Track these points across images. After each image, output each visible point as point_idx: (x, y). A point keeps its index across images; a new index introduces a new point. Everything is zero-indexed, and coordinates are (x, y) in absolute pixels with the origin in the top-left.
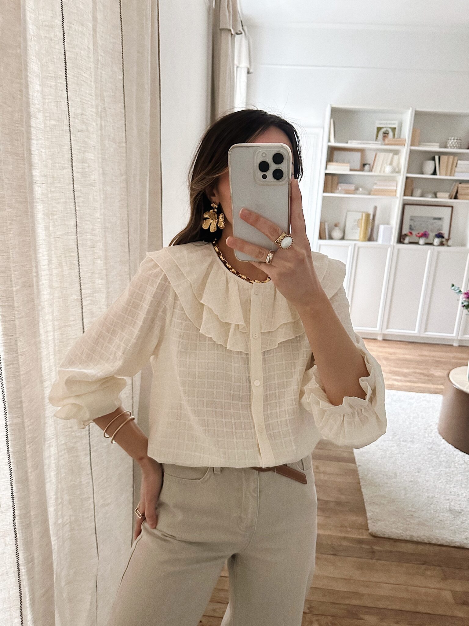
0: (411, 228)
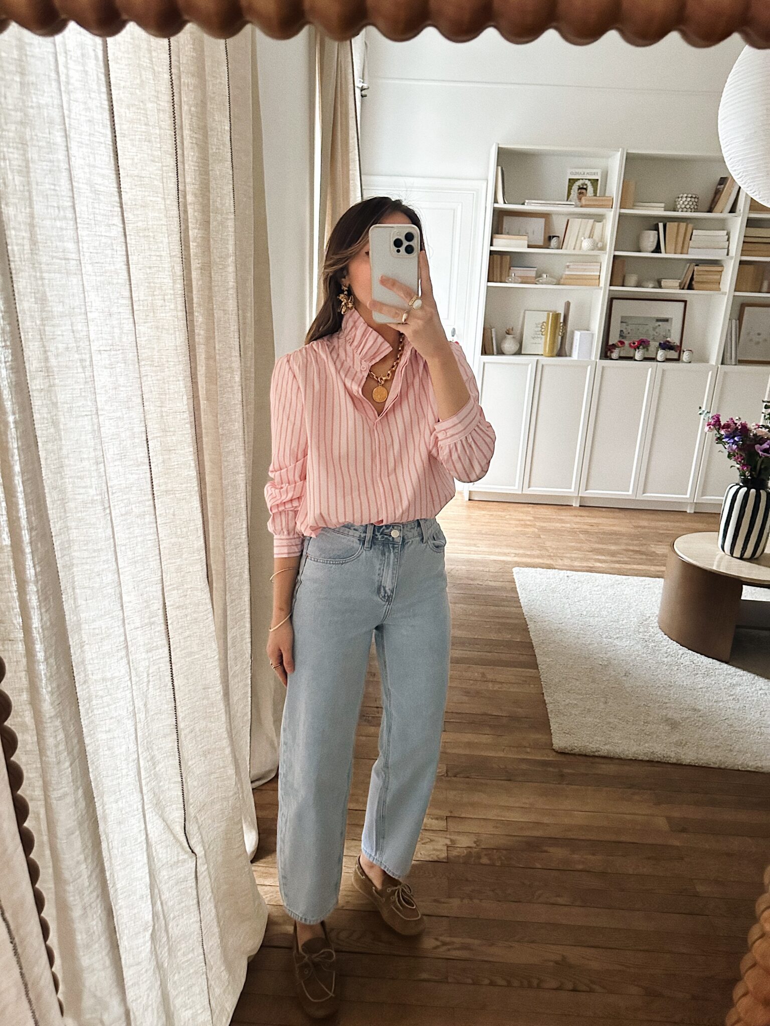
0: (622, 334)
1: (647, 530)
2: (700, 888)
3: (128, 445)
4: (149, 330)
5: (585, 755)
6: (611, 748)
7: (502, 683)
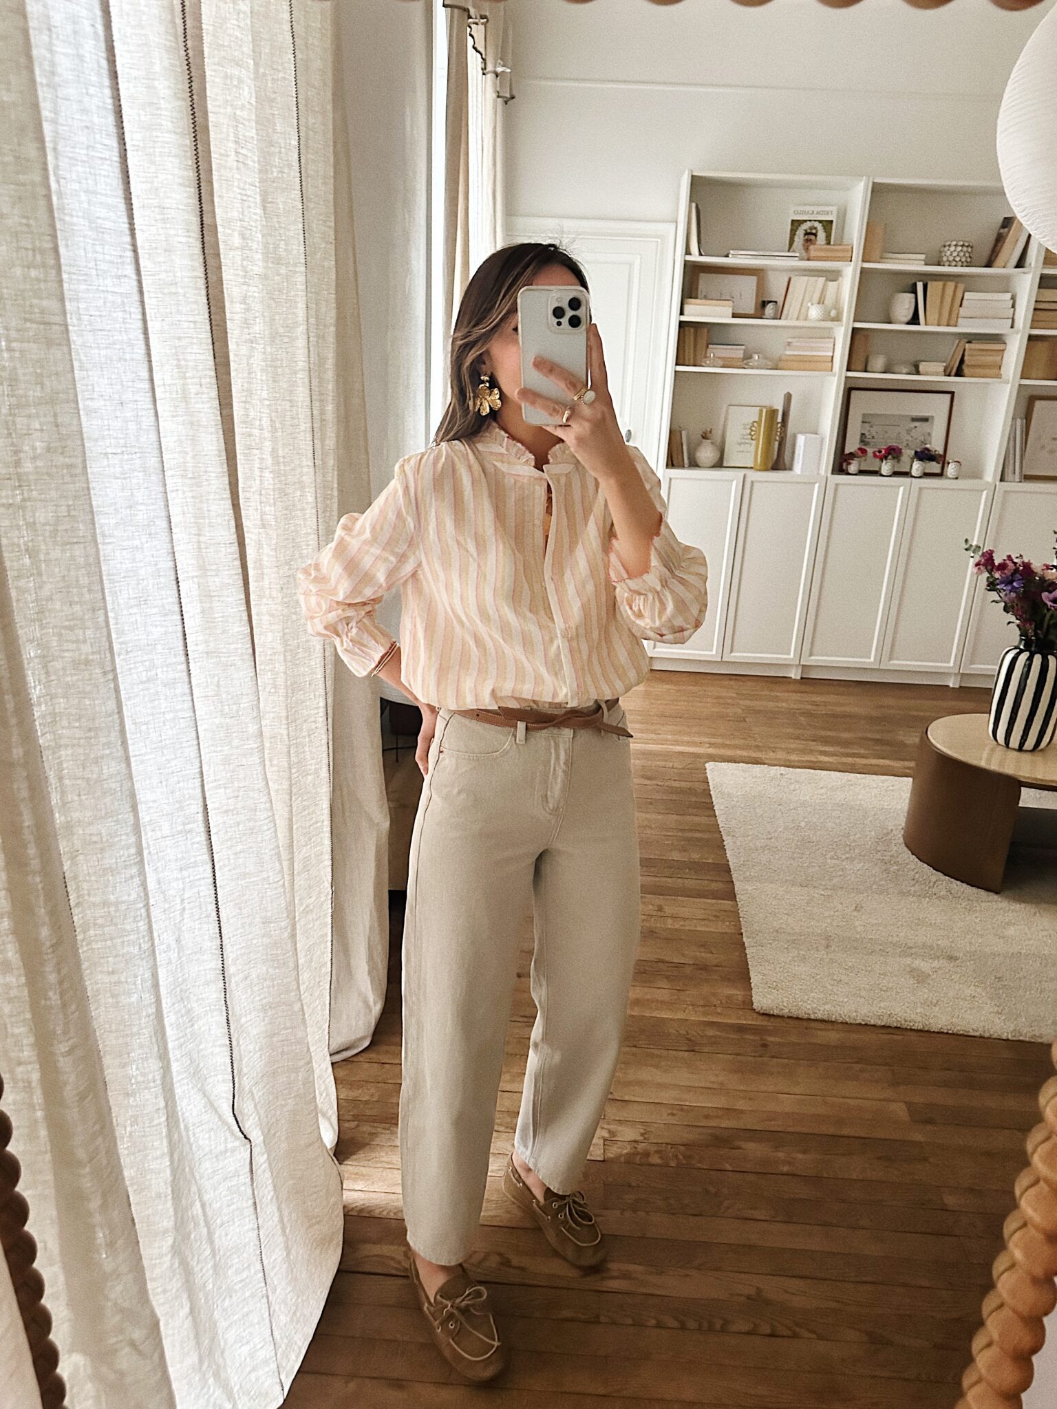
0: (863, 439)
1: (892, 711)
2: (950, 1200)
3: (151, 586)
4: (180, 427)
5: (798, 1018)
6: (833, 1009)
7: (685, 919)
